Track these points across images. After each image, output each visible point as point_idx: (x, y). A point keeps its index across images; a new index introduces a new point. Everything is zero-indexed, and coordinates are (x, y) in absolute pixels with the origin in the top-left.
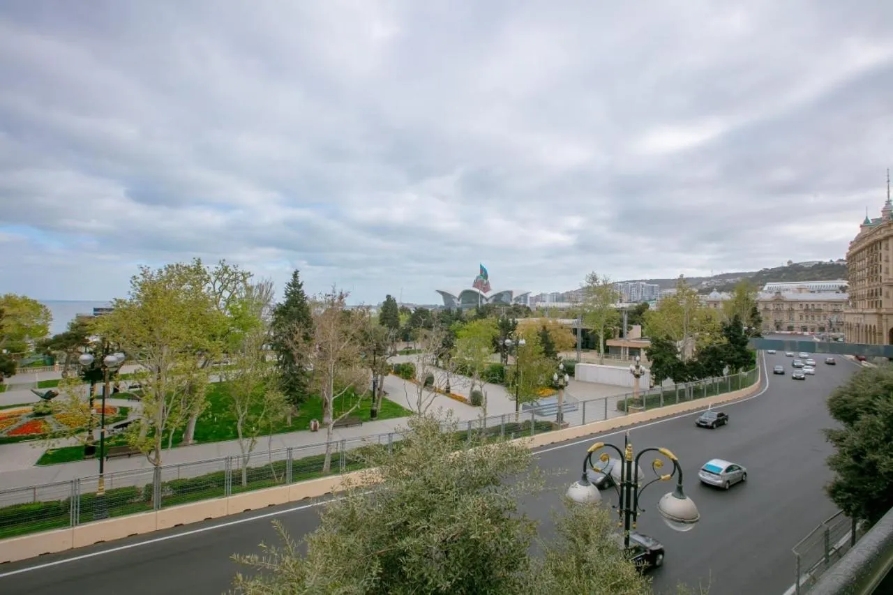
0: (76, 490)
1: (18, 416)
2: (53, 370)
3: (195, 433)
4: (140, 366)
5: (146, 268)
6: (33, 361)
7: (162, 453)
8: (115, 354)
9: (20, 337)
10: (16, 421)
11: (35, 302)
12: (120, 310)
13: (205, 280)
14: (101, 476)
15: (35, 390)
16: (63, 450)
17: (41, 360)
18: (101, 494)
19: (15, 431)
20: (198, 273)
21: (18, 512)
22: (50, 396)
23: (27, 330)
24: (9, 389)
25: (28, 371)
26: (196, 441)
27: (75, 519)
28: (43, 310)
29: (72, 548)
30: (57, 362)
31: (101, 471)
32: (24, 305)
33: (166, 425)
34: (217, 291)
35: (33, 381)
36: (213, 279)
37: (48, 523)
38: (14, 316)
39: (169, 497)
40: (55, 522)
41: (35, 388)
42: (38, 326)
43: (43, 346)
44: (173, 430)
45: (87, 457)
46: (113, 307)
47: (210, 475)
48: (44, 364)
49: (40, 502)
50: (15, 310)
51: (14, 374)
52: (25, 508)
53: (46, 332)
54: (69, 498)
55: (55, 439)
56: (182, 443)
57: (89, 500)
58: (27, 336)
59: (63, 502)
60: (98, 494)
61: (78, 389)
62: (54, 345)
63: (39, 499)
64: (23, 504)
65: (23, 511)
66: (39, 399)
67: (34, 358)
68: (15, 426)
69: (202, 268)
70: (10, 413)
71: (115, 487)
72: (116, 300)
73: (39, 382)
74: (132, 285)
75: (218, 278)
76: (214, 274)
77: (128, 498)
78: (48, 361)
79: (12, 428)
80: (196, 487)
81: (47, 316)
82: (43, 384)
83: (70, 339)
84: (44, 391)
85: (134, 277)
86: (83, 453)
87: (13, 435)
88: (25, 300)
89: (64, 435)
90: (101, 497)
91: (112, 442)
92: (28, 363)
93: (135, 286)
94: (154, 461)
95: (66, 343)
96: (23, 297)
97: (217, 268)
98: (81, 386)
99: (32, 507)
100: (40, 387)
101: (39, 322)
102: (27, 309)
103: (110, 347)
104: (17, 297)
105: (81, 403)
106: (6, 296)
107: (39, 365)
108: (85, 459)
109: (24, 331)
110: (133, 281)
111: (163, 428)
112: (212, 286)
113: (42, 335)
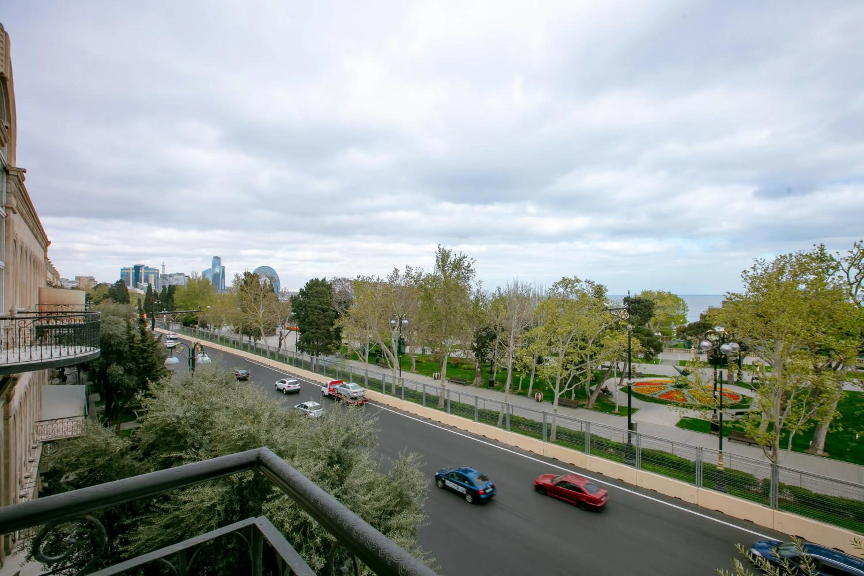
0: (700, 456)
1: (666, 384)
2: (690, 352)
3: (826, 444)
4: (759, 358)
5: (761, 261)
6: (676, 343)
7: (781, 453)
8: (731, 344)
9: (668, 324)
10: (664, 388)
11: (676, 296)
12: (733, 303)
13: (833, 268)
14: (721, 453)
15: (677, 367)
16: (695, 420)
17: (682, 343)
18: (721, 469)
19: (664, 395)
20: (822, 261)
21: (662, 457)
22: (685, 373)
23: (672, 318)
24: (661, 363)
25: (674, 351)
26: (826, 454)
27: (699, 480)
28: (681, 303)
29: (697, 504)
30: (693, 346)
31: (721, 448)
32: (669, 299)
33: (785, 425)
34: (852, 280)
35: (676, 359)
36: (845, 265)
37: (681, 475)
38: (663, 307)
39: (787, 502)
40: (686, 476)
41: (677, 365)
42: (679, 316)
43: (682, 332)
44: (794, 432)
45: (712, 432)
46: (727, 300)
47: (843, 499)
48: (684, 347)
49: (676, 456)
50: (664, 303)
51: (662, 352)
52: (668, 456)
53: (685, 321)
54: (695, 462)
55: (685, 409)
56: (810, 451)
57: (711, 470)
58: (673, 323)
59: (692, 463)
60: (718, 468)
61: (700, 370)
62: (689, 332)
63: (676, 453)
64: (666, 452)
65: (665, 457)
66: (678, 374)
67: (677, 341)
68: (663, 392)
69: (828, 255)
70: (661, 381)
71: (733, 468)
72: (729, 293)
73: (680, 361)
74: (743, 279)
75: (853, 264)
76: (847, 260)
77: (746, 484)
78: (686, 345)
79: (661, 393)
80: (823, 506)
81: (685, 308)
82: (683, 363)
83: (699, 328)
84: (682, 368)
85: (745, 271)
86: (709, 427)
87: (663, 398)
88: (670, 295)
89: (691, 408)
90: (720, 472)
91: (730, 425)
92: (673, 344)
93: (746, 279)
94: (772, 457)
95: (697, 331)
96: (669, 293)
97: (852, 252)
98: (703, 369)
99: (672, 457)
100: (681, 365)
101: (680, 312)
102: (670, 302)
103: (725, 336)
104: (664, 292)
105: (703, 384)
106: (658, 292)
107: (681, 347)
108: (711, 433)
109: (670, 319)
110: (744, 275)
111: (781, 426)
112: (845, 275)
113: (682, 323)
